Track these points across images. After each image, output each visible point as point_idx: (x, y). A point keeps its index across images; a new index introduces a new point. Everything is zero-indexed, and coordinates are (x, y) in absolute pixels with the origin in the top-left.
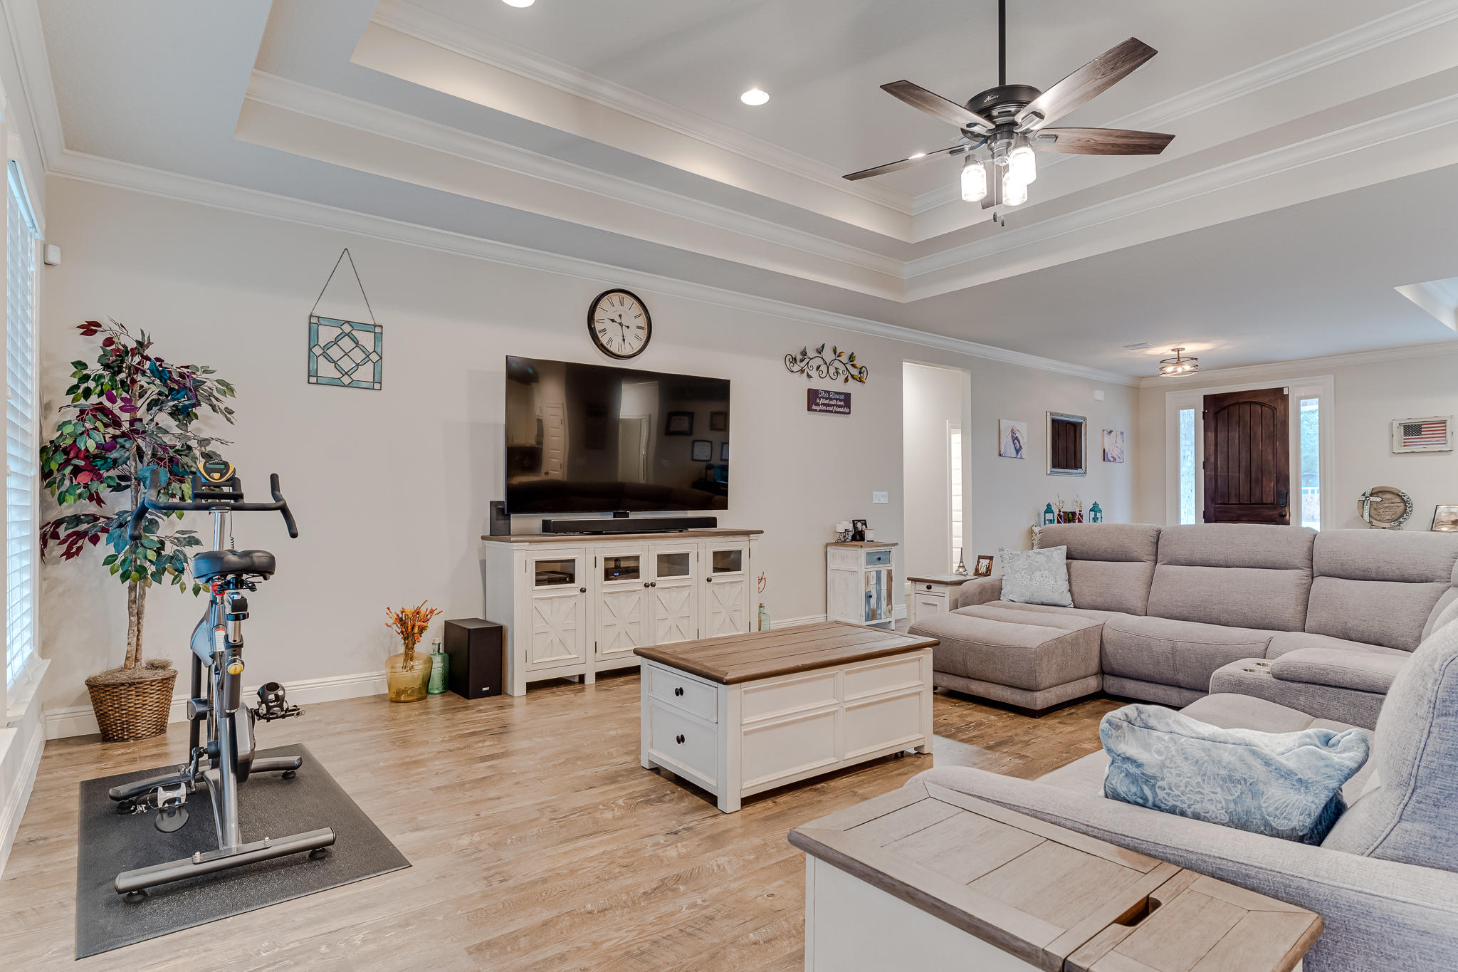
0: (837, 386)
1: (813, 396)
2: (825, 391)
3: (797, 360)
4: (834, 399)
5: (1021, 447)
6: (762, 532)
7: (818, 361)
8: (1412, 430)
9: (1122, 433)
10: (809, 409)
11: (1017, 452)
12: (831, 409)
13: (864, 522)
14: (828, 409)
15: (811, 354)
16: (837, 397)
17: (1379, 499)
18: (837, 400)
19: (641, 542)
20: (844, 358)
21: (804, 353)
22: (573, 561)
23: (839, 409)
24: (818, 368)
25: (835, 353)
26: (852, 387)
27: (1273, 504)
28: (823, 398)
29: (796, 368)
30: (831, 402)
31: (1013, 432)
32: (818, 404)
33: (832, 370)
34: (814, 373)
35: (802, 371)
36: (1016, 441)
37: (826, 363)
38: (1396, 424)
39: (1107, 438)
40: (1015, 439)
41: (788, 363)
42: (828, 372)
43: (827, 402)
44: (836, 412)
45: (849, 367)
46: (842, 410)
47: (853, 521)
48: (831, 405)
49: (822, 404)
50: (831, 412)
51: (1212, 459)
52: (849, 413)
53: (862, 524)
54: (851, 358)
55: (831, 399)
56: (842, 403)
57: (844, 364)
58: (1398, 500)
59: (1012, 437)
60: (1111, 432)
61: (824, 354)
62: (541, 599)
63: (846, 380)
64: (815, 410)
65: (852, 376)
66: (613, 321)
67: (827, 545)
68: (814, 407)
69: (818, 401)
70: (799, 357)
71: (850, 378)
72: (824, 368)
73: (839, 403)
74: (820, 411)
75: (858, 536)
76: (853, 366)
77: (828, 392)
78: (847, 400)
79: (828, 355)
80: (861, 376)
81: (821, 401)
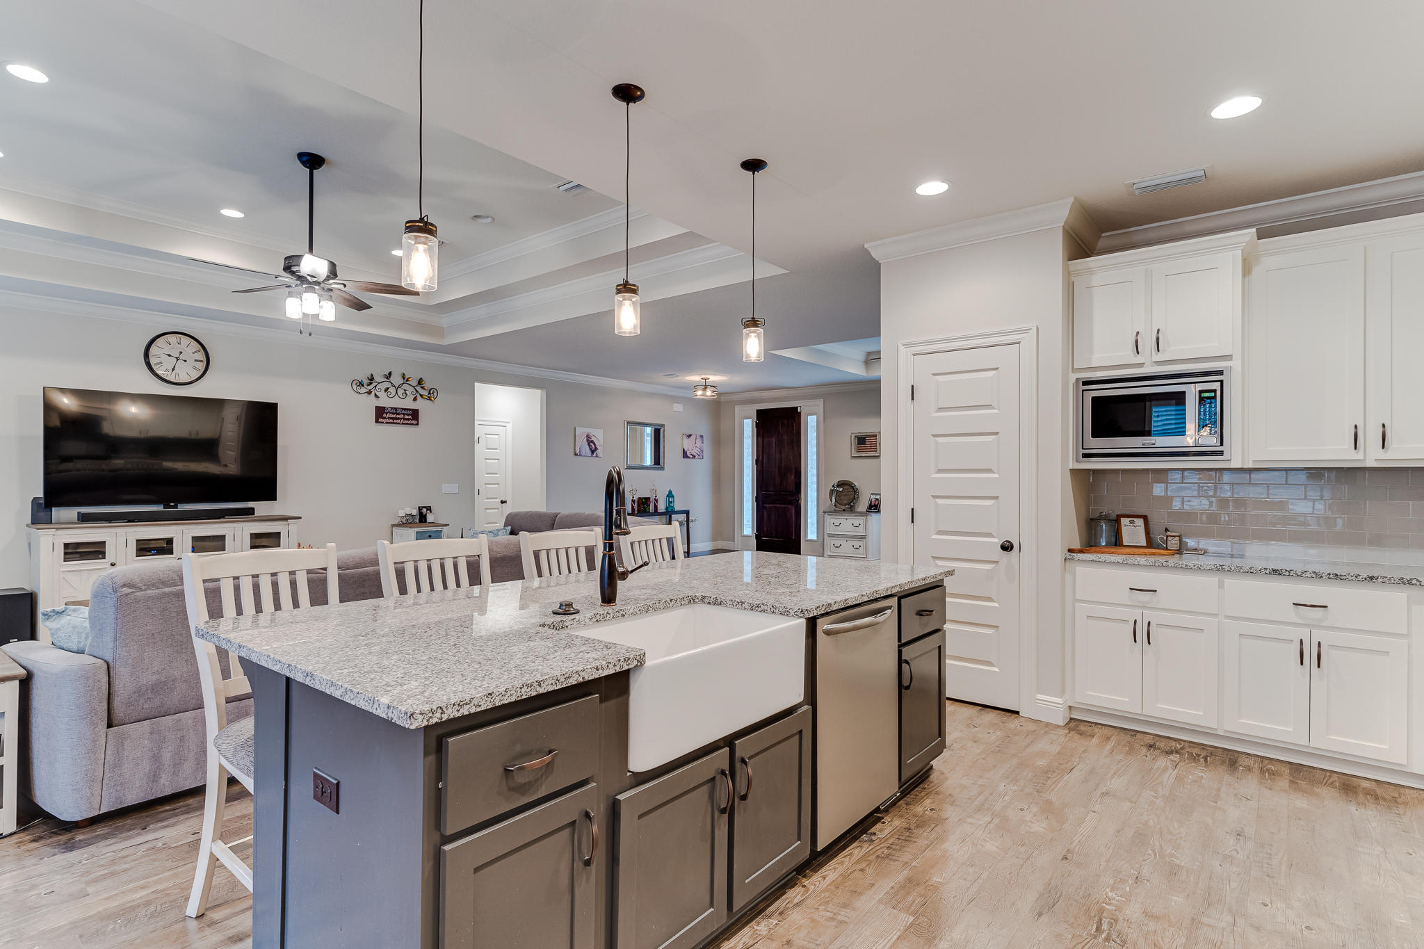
0: (408, 403)
1: (380, 413)
2: (392, 408)
3: (367, 384)
4: (401, 414)
5: (596, 449)
6: (300, 518)
7: (387, 385)
8: (861, 440)
9: (702, 436)
10: (377, 421)
11: (593, 452)
12: (398, 421)
13: (429, 509)
14: (395, 421)
15: (378, 378)
16: (404, 412)
17: (841, 489)
18: (404, 414)
19: (174, 527)
20: (414, 383)
21: (371, 379)
22: (104, 543)
23: (406, 422)
24: (386, 390)
25: (404, 379)
26: (421, 405)
27: (792, 491)
28: (390, 413)
29: (363, 390)
30: (398, 416)
31: (588, 436)
32: (385, 418)
33: (400, 391)
34: (382, 394)
35: (369, 392)
36: (592, 444)
37: (394, 386)
38: (853, 436)
39: (686, 441)
40: (590, 442)
41: (355, 387)
42: (397, 392)
43: (394, 416)
44: (403, 424)
45: (418, 388)
46: (409, 422)
47: (419, 507)
48: (398, 419)
49: (388, 418)
50: (399, 423)
51: (761, 458)
52: (417, 424)
53: (427, 510)
54: (420, 382)
55: (399, 414)
56: (410, 417)
57: (414, 387)
58: (851, 490)
59: (588, 440)
60: (690, 436)
61: (392, 379)
62: (69, 571)
63: (415, 399)
64: (383, 423)
65: (421, 396)
66: (169, 355)
67: (393, 526)
68: (380, 420)
69: (384, 415)
70: (366, 382)
71: (419, 397)
72: (392, 390)
73: (406, 417)
74: (387, 423)
75: (423, 518)
76: (422, 388)
77: (396, 409)
78: (415, 414)
79: (396, 379)
80: (431, 395)
81: (388, 415)
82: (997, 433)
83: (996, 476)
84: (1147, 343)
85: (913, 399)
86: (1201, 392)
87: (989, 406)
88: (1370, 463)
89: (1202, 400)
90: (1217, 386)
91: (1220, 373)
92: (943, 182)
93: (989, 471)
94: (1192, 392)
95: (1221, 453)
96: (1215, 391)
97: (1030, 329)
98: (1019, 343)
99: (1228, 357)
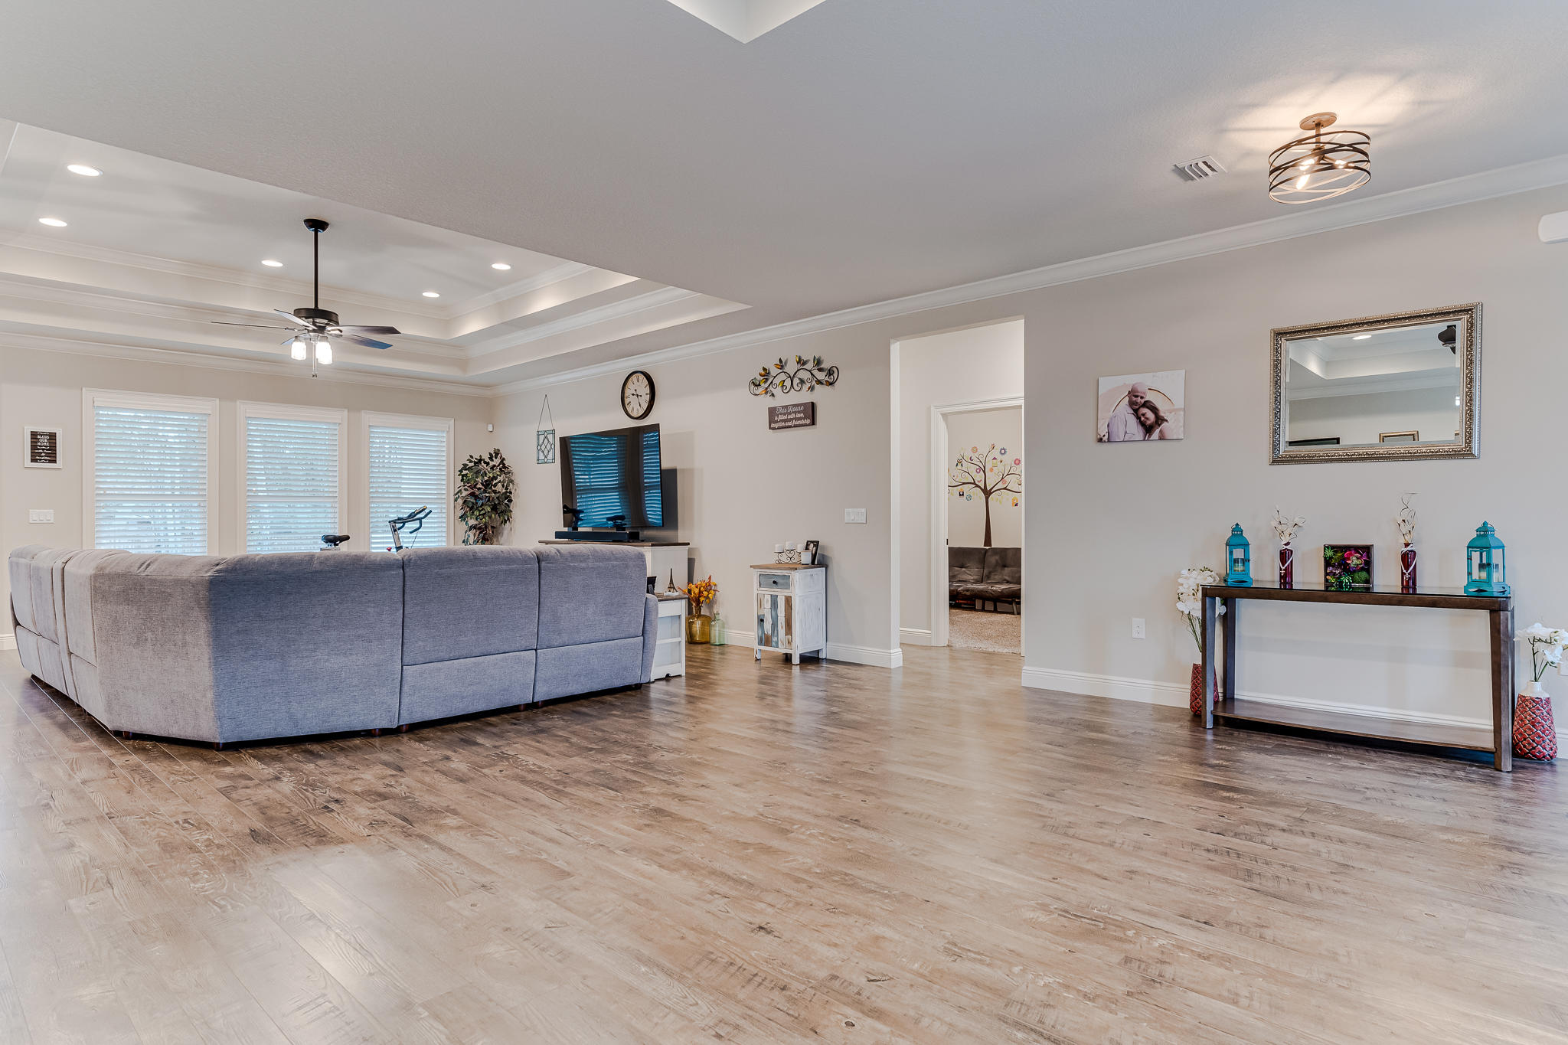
0: (804, 397)
1: (773, 414)
2: (783, 407)
3: (763, 380)
4: (793, 412)
5: (1159, 420)
7: (783, 377)
10: (770, 427)
11: (1148, 429)
12: (790, 424)
13: (817, 544)
14: (788, 424)
15: (773, 371)
16: (795, 409)
18: (795, 413)
20: (810, 366)
21: (766, 373)
23: (798, 423)
24: (782, 384)
25: (799, 363)
26: (821, 396)
28: (782, 414)
29: (760, 390)
30: (790, 417)
31: (1134, 394)
32: (777, 422)
33: (796, 381)
34: (777, 391)
35: (766, 392)
36: (1145, 410)
37: (790, 377)
42: (791, 385)
43: (785, 417)
44: (796, 426)
45: (816, 372)
46: (807, 422)
47: (807, 542)
48: (790, 420)
49: (781, 420)
50: (790, 427)
52: (815, 424)
53: (815, 546)
54: (818, 362)
55: (790, 414)
56: (802, 415)
57: (811, 371)
59: (1132, 403)
61: (786, 369)
63: (812, 388)
64: (775, 428)
65: (819, 382)
68: (773, 426)
69: (776, 419)
71: (816, 385)
72: (788, 382)
73: (798, 416)
74: (779, 426)
76: (820, 370)
77: (786, 407)
78: (810, 413)
79: (792, 367)
80: (831, 376)
81: (781, 417)
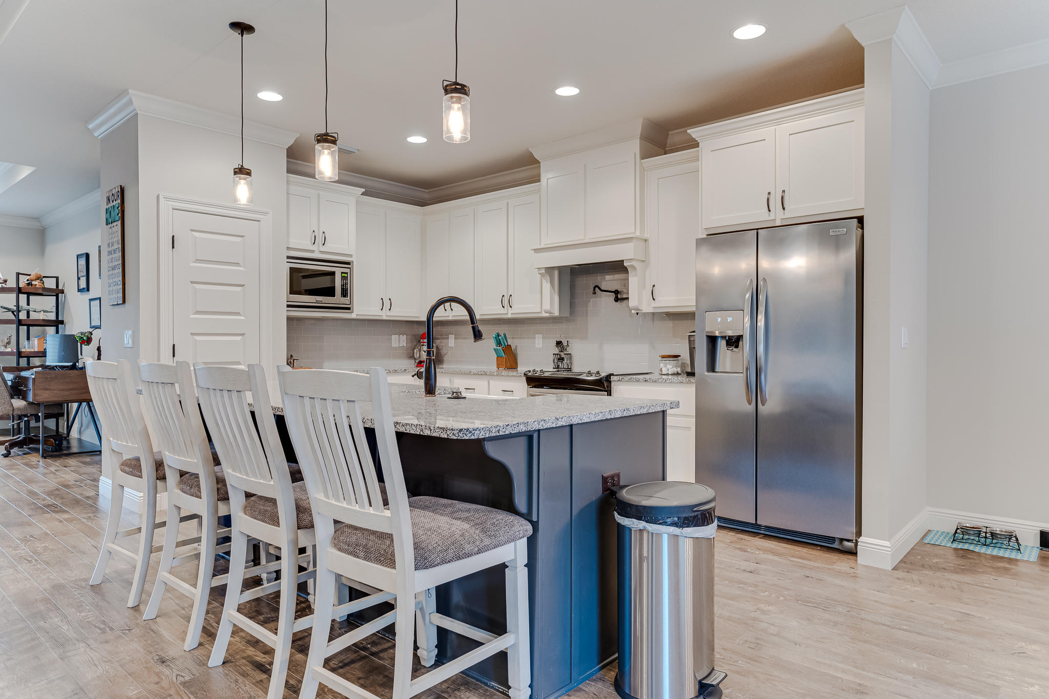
82: (242, 286)
83: (242, 318)
84: (320, 240)
85: (173, 247)
86: (342, 273)
87: (237, 264)
88: (385, 318)
89: (342, 277)
90: (347, 270)
91: (348, 263)
92: (278, 94)
93: (238, 314)
94: (338, 272)
95: (349, 309)
96: (347, 273)
97: (268, 214)
98: (259, 221)
99: (351, 256)
